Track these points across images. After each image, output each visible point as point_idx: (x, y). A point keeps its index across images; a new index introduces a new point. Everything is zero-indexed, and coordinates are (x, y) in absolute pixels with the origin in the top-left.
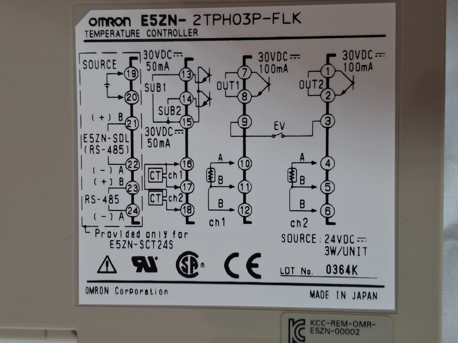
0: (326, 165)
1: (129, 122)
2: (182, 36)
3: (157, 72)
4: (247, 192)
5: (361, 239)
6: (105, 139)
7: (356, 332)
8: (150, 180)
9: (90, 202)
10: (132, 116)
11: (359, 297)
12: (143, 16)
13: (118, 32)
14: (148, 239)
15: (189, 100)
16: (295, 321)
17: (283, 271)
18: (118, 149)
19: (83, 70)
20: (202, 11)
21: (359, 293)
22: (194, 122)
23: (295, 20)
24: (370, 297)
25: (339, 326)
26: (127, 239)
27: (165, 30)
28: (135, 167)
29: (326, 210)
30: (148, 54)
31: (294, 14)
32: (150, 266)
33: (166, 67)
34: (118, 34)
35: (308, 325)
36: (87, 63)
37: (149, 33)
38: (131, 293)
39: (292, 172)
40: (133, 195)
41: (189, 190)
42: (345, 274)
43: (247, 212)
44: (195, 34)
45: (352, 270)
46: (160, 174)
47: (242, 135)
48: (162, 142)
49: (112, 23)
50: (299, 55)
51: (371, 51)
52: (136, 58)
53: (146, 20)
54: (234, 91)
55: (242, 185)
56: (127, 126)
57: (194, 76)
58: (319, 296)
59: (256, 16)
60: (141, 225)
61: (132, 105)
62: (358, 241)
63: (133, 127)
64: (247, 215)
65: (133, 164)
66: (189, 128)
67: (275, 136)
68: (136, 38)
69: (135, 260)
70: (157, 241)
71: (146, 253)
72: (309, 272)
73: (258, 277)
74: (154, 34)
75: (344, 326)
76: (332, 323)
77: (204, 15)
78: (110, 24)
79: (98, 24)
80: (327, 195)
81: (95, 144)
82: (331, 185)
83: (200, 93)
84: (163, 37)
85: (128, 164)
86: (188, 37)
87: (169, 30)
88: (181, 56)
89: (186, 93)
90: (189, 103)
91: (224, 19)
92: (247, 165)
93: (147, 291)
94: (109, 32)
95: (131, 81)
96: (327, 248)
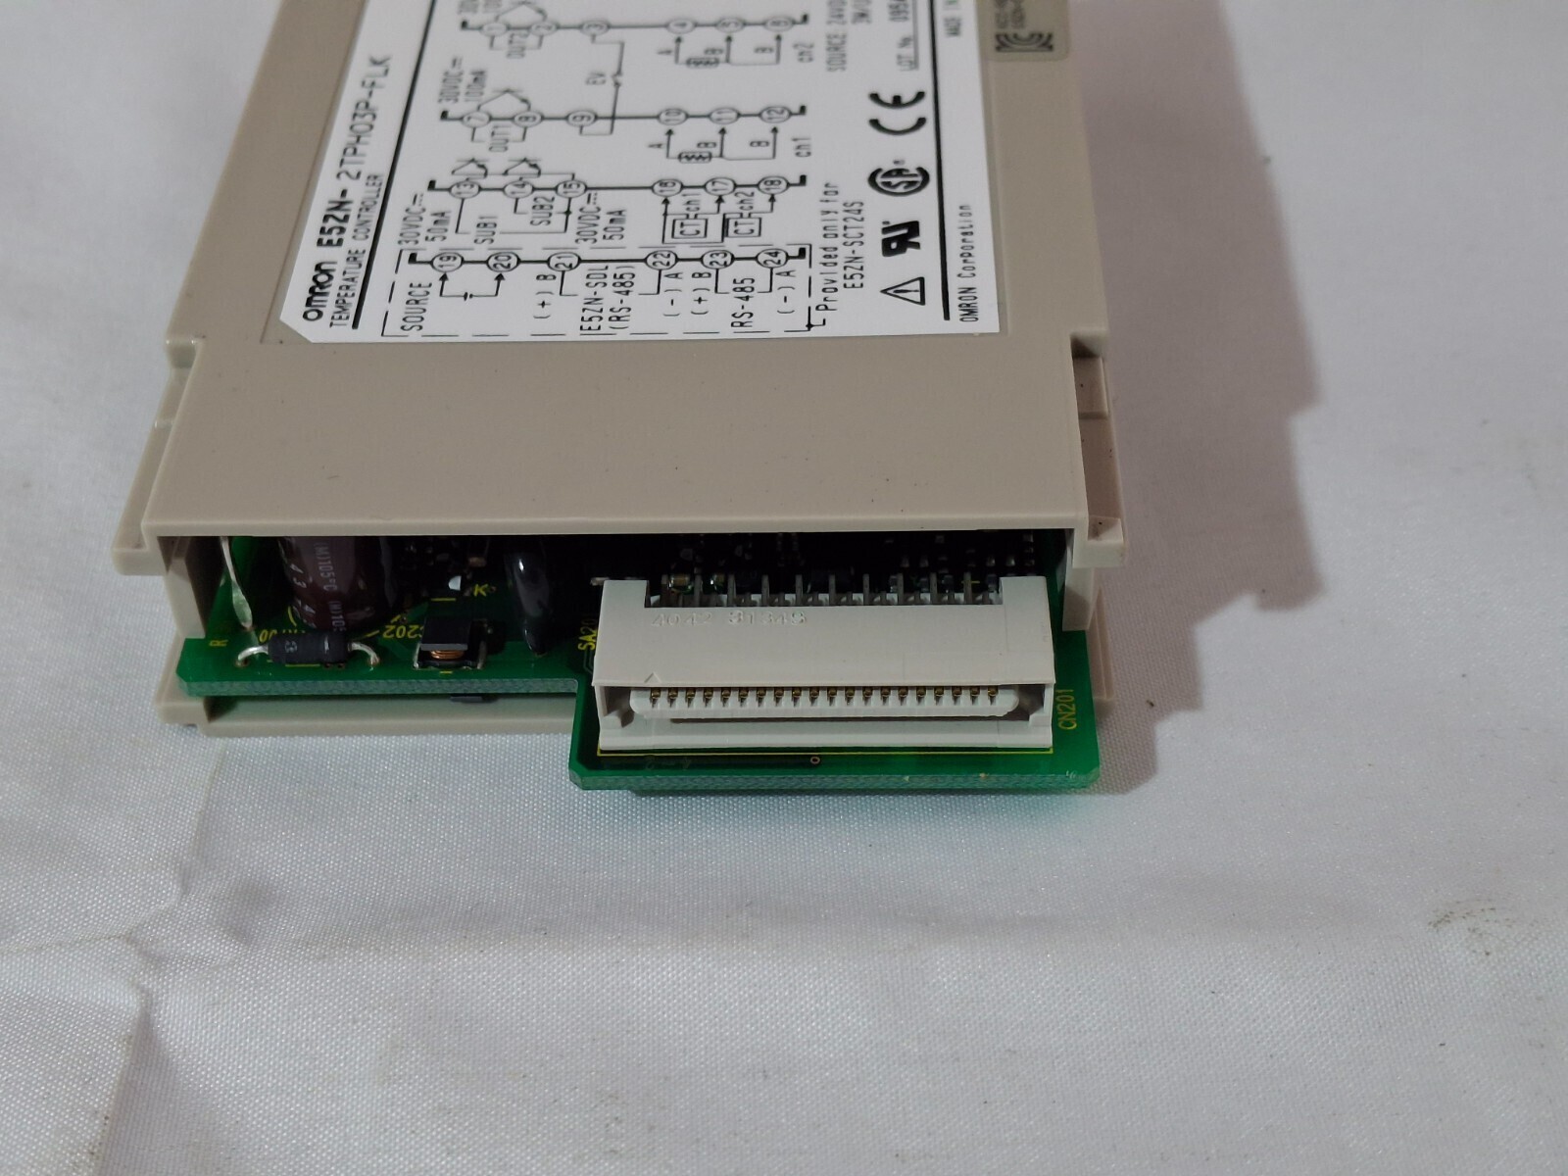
28: (669, 256)
32: (905, 231)
38: (970, 255)
70: (844, 223)
71: (875, 238)
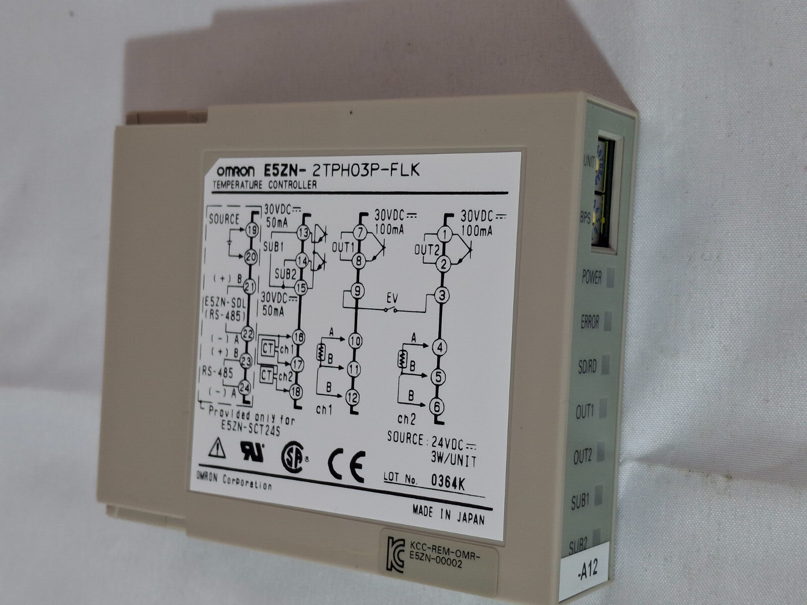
0: (438, 349)
1: (247, 285)
2: (301, 188)
3: (277, 229)
4: (356, 375)
5: (470, 446)
6: (224, 304)
7: (459, 564)
8: (263, 354)
9: (207, 374)
10: (250, 278)
11: (465, 519)
12: (266, 165)
13: (243, 183)
14: (257, 422)
15: (305, 262)
16: (395, 540)
17: (387, 477)
18: (235, 315)
19: (209, 225)
20: (321, 160)
21: (465, 515)
22: (308, 288)
23: (413, 172)
24: (477, 522)
25: (441, 553)
26: (237, 420)
27: (286, 181)
29: (436, 406)
30: (269, 208)
31: (412, 165)
33: (284, 223)
34: (242, 185)
35: (407, 548)
36: (213, 217)
37: (271, 185)
39: (403, 354)
40: (245, 369)
41: (299, 368)
42: (451, 488)
43: (355, 400)
44: (314, 186)
45: (458, 483)
46: (273, 347)
47: (354, 306)
48: (276, 309)
49: (237, 173)
50: (416, 214)
51: (491, 211)
52: (257, 213)
53: (269, 170)
54: (349, 254)
55: (351, 366)
56: (245, 288)
57: (311, 235)
58: (422, 513)
59: (375, 167)
60: (251, 405)
61: (250, 266)
62: (467, 448)
63: (250, 291)
64: (355, 403)
65: (249, 334)
66: (303, 295)
67: (387, 309)
68: (258, 190)
69: (243, 444)
72: (413, 481)
73: (361, 480)
74: (275, 186)
75: (446, 554)
76: (433, 549)
77: (324, 165)
78: (236, 174)
79: (225, 174)
80: (437, 386)
81: (215, 308)
82: (442, 375)
83: (316, 254)
84: (284, 190)
85: (243, 333)
86: (307, 190)
87: (290, 181)
88: (300, 211)
89: (302, 254)
90: (304, 265)
91: (343, 170)
92: (358, 343)
93: (252, 483)
94: (234, 183)
95: (251, 238)
96: (434, 454)
